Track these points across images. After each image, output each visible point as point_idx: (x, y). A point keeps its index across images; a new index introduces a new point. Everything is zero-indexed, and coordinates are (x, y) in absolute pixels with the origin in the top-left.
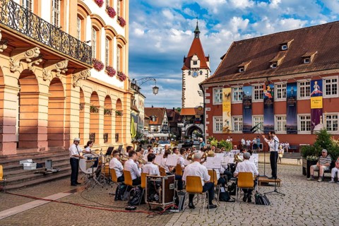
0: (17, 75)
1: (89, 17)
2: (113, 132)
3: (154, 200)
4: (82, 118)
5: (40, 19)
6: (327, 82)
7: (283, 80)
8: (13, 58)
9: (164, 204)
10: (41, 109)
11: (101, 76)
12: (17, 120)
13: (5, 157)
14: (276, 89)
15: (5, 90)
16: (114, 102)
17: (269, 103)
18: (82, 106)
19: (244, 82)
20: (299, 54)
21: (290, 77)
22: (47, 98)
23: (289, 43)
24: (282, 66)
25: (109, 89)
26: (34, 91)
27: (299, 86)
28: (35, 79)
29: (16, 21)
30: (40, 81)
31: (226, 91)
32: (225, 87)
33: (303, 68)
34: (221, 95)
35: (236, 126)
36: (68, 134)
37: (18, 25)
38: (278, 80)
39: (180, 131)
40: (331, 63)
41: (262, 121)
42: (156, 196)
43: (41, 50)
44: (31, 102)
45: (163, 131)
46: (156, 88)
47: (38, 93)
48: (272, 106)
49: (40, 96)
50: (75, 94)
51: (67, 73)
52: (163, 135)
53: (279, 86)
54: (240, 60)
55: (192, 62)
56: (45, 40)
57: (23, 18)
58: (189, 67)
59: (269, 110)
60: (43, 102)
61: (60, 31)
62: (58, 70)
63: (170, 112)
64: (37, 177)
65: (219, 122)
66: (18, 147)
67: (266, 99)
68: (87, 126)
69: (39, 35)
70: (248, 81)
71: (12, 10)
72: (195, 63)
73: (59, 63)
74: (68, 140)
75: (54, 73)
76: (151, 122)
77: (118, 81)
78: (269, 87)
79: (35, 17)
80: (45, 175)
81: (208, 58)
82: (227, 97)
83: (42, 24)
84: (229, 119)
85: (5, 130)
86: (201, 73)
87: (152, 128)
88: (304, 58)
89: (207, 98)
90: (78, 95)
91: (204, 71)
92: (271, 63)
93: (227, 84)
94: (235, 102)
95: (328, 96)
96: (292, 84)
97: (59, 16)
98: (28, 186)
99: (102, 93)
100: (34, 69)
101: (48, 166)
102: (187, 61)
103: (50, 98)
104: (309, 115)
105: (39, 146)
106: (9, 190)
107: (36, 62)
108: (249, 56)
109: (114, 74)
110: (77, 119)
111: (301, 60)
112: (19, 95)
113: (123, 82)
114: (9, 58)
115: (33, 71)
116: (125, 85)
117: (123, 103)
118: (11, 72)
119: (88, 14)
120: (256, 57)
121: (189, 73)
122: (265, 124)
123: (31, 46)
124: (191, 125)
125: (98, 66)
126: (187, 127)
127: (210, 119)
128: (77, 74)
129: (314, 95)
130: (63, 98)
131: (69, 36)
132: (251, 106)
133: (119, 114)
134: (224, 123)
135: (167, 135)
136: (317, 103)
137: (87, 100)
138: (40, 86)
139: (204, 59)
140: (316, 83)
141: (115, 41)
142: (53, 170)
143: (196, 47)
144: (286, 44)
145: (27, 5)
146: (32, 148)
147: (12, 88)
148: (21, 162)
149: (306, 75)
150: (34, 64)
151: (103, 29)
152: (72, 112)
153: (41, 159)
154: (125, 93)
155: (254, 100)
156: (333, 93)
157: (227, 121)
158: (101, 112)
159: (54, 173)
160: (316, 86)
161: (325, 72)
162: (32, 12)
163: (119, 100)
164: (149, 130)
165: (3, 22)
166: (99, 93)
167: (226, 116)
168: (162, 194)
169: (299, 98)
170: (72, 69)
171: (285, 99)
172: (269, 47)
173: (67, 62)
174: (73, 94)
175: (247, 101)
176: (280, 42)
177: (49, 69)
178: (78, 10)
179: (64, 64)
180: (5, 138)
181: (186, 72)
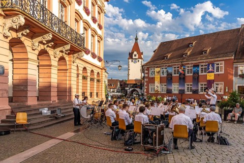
0: (37, 52)
1: (81, 21)
2: (95, 92)
3: (148, 143)
4: (78, 82)
5: (52, 14)
6: (217, 64)
7: (191, 64)
8: (34, 40)
9: (157, 147)
10: (53, 76)
11: (88, 57)
12: (37, 83)
13: (30, 106)
14: (187, 68)
15: (29, 62)
16: (96, 74)
17: (182, 76)
18: (78, 75)
19: (168, 65)
20: (199, 49)
21: (195, 62)
22: (57, 69)
23: (194, 43)
24: (190, 56)
25: (93, 66)
26: (48, 64)
27: (200, 67)
28: (49, 56)
29: (35, 12)
30: (52, 57)
31: (157, 70)
32: (157, 67)
33: (203, 57)
34: (154, 72)
35: (162, 89)
36: (70, 92)
37: (37, 15)
38: (188, 64)
39: (127, 92)
40: (219, 54)
41: (178, 86)
42: (149, 140)
43: (53, 35)
44: (46, 71)
45: (117, 92)
46: (120, 66)
47: (50, 66)
48: (184, 78)
49: (52, 68)
50: (74, 68)
51: (69, 54)
52: (118, 94)
53: (188, 67)
54: (165, 53)
55: (133, 55)
56: (56, 29)
57: (40, 11)
58: (132, 58)
59: (182, 80)
60: (54, 71)
61: (65, 24)
62: (64, 51)
63: (121, 82)
64: (52, 120)
65: (153, 87)
66: (38, 100)
67: (181, 74)
68: (80, 87)
69: (52, 25)
70: (171, 64)
71: (32, 4)
72: (135, 56)
73: (65, 46)
74: (70, 96)
75: (61, 53)
76: (111, 87)
77: (98, 62)
78: (182, 68)
79: (48, 12)
80: (56, 118)
81: (142, 53)
82: (158, 73)
83: (53, 18)
84: (159, 85)
85: (29, 88)
86: (138, 61)
87: (112, 90)
88: (203, 51)
89: (146, 73)
90: (76, 68)
91: (140, 60)
92: (184, 54)
93: (158, 66)
94: (162, 76)
95: (218, 73)
96: (196, 66)
97: (64, 17)
98: (45, 127)
99: (89, 68)
100: (48, 49)
101: (58, 112)
102: (131, 55)
103: (58, 70)
104: (206, 83)
105: (52, 99)
106: (32, 130)
107: (50, 45)
108: (170, 50)
109: (96, 57)
110: (75, 83)
111: (201, 53)
112: (38, 66)
113: (101, 63)
114: (31, 40)
115: (48, 50)
116: (102, 64)
117: (100, 75)
118: (33, 50)
119: (81, 19)
120: (175, 50)
121: (132, 61)
122: (180, 88)
123: (46, 32)
124: (132, 89)
125: (87, 52)
126: (131, 90)
127: (148, 85)
128: (76, 55)
129: (209, 72)
130: (67, 70)
131: (71, 29)
132: (171, 78)
133: (98, 81)
134: (156, 88)
135: (120, 94)
136: (211, 77)
137: (81, 72)
138: (52, 61)
139: (140, 54)
140: (211, 65)
141: (96, 38)
142: (62, 115)
143: (136, 47)
144: (192, 43)
145: (43, 2)
146: (47, 100)
147: (33, 60)
148: (40, 110)
149: (205, 61)
150: (48, 46)
151: (90, 29)
152: (72, 79)
153: (54, 107)
154: (102, 69)
155: (173, 75)
156: (221, 71)
157: (158, 86)
158: (89, 79)
159: (62, 117)
160: (211, 67)
161: (216, 59)
162: (47, 7)
163: (98, 73)
164: (110, 91)
165: (26, 11)
166: (87, 68)
167: (157, 83)
168: (155, 139)
169: (200, 74)
170: (73, 51)
171: (192, 74)
172: (182, 45)
173: (69, 45)
174: (72, 67)
175: (169, 75)
176: (189, 42)
177: (58, 50)
178: (76, 16)
179: (68, 47)
180: (29, 94)
181: (130, 60)
